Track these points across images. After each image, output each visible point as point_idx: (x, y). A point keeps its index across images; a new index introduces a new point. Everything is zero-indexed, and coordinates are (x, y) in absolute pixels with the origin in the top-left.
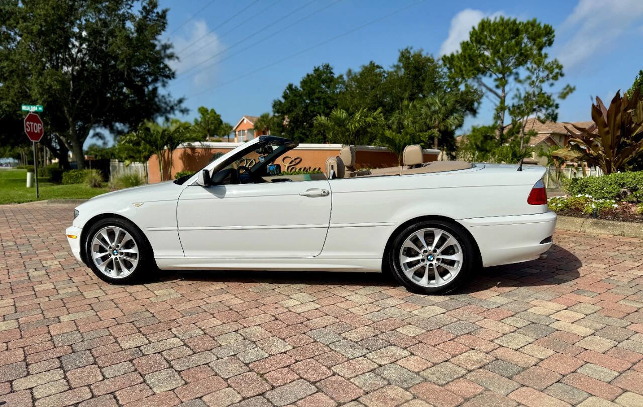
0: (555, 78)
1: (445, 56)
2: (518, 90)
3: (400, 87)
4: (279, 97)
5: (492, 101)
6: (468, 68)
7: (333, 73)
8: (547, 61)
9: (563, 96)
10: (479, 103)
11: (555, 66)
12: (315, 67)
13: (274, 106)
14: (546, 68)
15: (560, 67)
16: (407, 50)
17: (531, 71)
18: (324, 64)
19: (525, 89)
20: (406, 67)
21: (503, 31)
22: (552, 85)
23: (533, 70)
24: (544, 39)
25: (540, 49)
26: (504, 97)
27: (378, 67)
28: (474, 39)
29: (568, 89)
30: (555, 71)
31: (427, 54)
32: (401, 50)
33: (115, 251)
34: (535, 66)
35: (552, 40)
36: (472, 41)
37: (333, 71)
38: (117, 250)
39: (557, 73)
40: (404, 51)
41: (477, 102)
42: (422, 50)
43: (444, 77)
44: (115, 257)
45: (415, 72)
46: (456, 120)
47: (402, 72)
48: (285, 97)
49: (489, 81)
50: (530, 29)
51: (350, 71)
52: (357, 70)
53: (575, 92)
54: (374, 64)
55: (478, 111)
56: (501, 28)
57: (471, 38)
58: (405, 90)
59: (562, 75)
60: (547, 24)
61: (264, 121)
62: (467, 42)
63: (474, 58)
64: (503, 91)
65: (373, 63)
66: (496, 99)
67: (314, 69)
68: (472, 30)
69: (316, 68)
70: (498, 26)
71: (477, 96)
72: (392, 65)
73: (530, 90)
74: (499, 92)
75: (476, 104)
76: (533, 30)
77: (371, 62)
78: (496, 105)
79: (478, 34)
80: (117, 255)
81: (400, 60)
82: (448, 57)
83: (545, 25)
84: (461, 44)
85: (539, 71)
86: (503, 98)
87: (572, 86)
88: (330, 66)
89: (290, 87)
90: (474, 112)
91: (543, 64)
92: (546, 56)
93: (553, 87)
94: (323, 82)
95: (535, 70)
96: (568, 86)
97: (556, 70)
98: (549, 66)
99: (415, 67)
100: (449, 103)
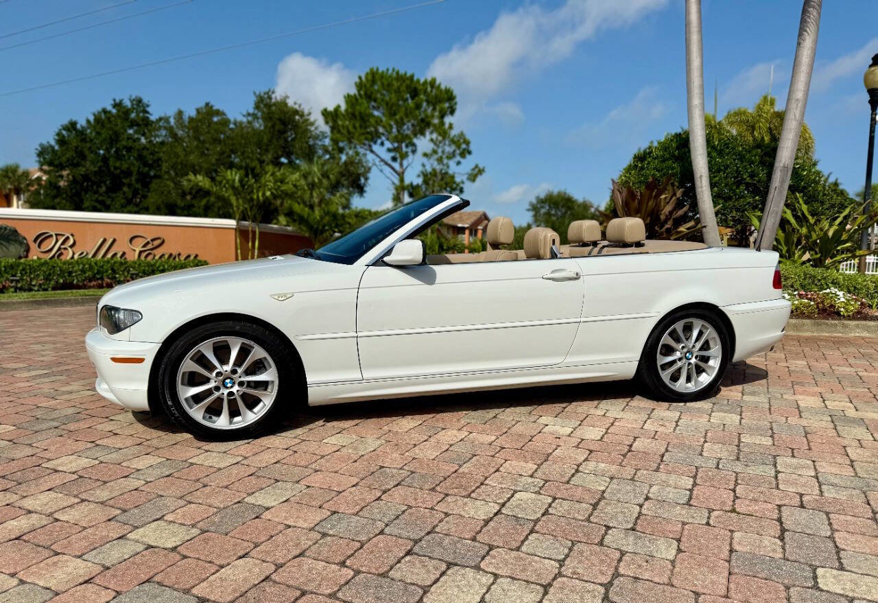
0: (463, 155)
1: (325, 110)
2: (424, 165)
3: (259, 145)
4: (50, 139)
5: (388, 178)
6: (359, 129)
7: (148, 112)
8: (454, 133)
9: (473, 177)
10: (366, 179)
11: (462, 141)
12: (114, 100)
13: (40, 154)
14: (453, 141)
15: (467, 143)
16: (268, 93)
17: (435, 144)
18: (134, 97)
19: (432, 165)
20: (268, 117)
21: (399, 88)
22: (459, 163)
23: (438, 143)
24: (447, 105)
25: (442, 117)
26: (403, 173)
27: (218, 113)
28: (362, 92)
29: (477, 170)
30: (462, 147)
31: (295, 103)
32: (258, 93)
33: (228, 381)
34: (440, 138)
35: (454, 107)
36: (360, 95)
37: (148, 109)
38: (232, 379)
39: (464, 149)
40: (262, 94)
41: (364, 176)
42: (287, 97)
43: (320, 138)
44: (228, 391)
45: (279, 127)
46: (343, 199)
47: (259, 125)
48: (62, 141)
49: (382, 150)
50: (429, 89)
51: (180, 113)
52: (190, 112)
53: (484, 175)
54: (212, 107)
55: (365, 189)
56: (396, 84)
57: (359, 91)
58: (267, 150)
59: (470, 153)
60: (448, 87)
61: (9, 178)
62: (355, 95)
63: (366, 118)
64: (401, 165)
65: (210, 105)
66: (393, 175)
67: (113, 102)
68: (358, 80)
69: (118, 101)
70: (392, 80)
71: (363, 169)
72: (245, 113)
73: (438, 167)
74: (396, 165)
75: (362, 180)
76: (432, 91)
77: (207, 104)
78: (394, 183)
79: (368, 85)
80: (232, 387)
81: (257, 107)
82: (331, 112)
83: (446, 88)
84: (345, 97)
85: (445, 144)
86: (401, 175)
87: (481, 166)
88: (145, 101)
89: (73, 125)
90: (361, 190)
91: (449, 136)
92: (451, 126)
93: (460, 166)
94: (133, 124)
95: (440, 142)
96: (477, 166)
97: (464, 146)
98: (455, 139)
99: (280, 120)
100: (333, 174)
